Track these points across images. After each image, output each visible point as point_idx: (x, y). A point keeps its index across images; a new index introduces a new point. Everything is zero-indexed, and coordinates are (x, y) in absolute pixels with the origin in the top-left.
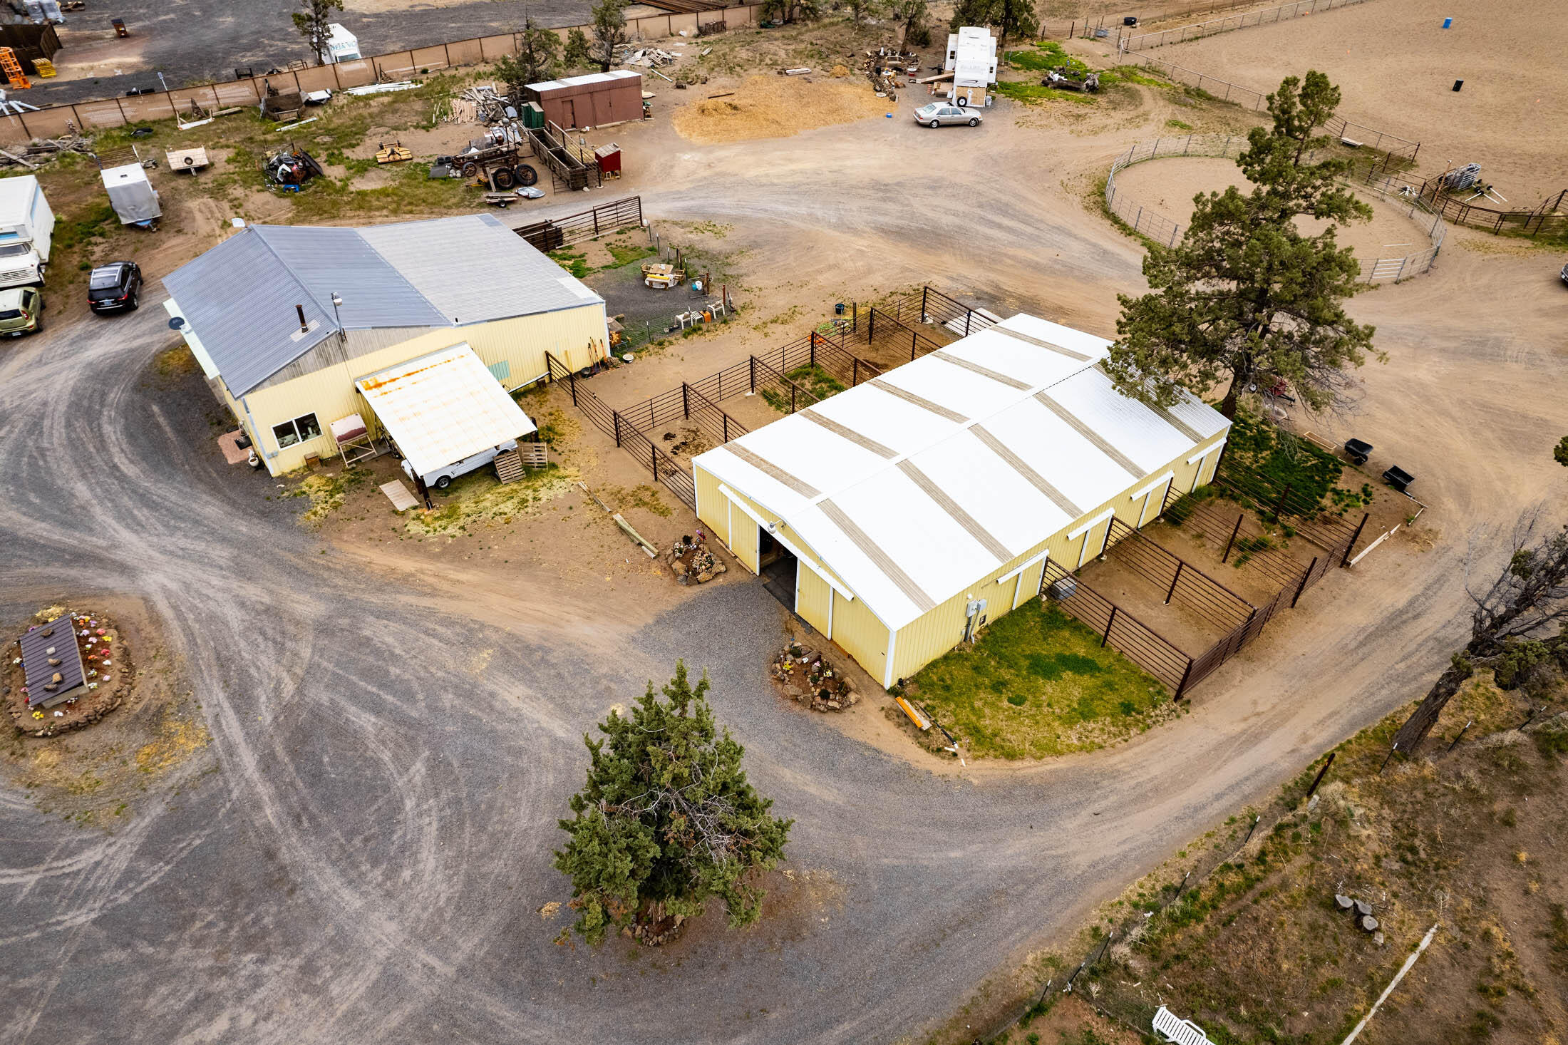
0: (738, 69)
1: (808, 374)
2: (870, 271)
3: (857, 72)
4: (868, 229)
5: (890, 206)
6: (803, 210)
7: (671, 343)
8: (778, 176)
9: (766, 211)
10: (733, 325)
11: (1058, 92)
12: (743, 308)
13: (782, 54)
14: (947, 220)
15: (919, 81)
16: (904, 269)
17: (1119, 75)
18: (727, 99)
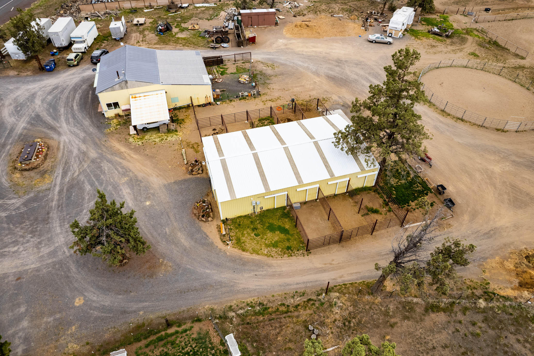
0: (318, 12)
1: (268, 119)
2: (313, 90)
3: (360, 18)
4: (323, 75)
5: (337, 69)
6: (306, 65)
7: (234, 101)
8: (306, 52)
9: (294, 63)
10: (257, 99)
11: (432, 35)
12: (264, 94)
13: (337, 9)
14: (353, 76)
15: (381, 25)
16: (326, 91)
17: (465, 32)
18: (307, 23)
